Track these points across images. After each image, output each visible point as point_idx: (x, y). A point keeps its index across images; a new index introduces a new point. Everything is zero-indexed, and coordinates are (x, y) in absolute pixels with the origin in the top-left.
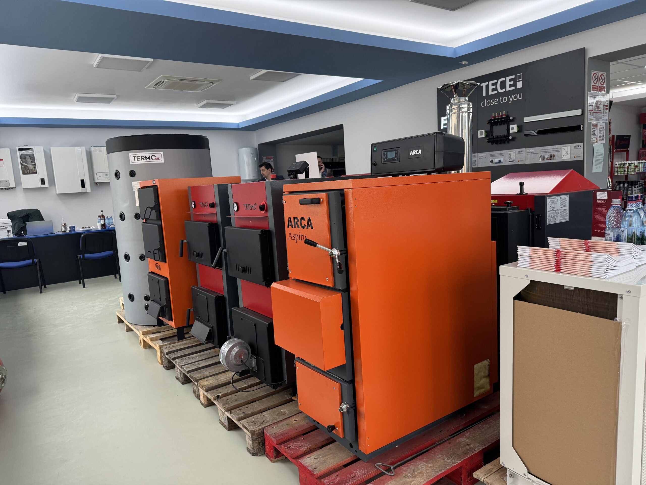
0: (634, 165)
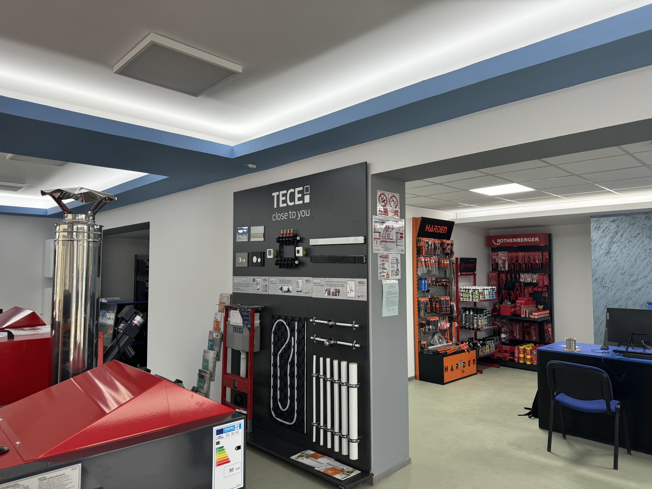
0: (478, 291)
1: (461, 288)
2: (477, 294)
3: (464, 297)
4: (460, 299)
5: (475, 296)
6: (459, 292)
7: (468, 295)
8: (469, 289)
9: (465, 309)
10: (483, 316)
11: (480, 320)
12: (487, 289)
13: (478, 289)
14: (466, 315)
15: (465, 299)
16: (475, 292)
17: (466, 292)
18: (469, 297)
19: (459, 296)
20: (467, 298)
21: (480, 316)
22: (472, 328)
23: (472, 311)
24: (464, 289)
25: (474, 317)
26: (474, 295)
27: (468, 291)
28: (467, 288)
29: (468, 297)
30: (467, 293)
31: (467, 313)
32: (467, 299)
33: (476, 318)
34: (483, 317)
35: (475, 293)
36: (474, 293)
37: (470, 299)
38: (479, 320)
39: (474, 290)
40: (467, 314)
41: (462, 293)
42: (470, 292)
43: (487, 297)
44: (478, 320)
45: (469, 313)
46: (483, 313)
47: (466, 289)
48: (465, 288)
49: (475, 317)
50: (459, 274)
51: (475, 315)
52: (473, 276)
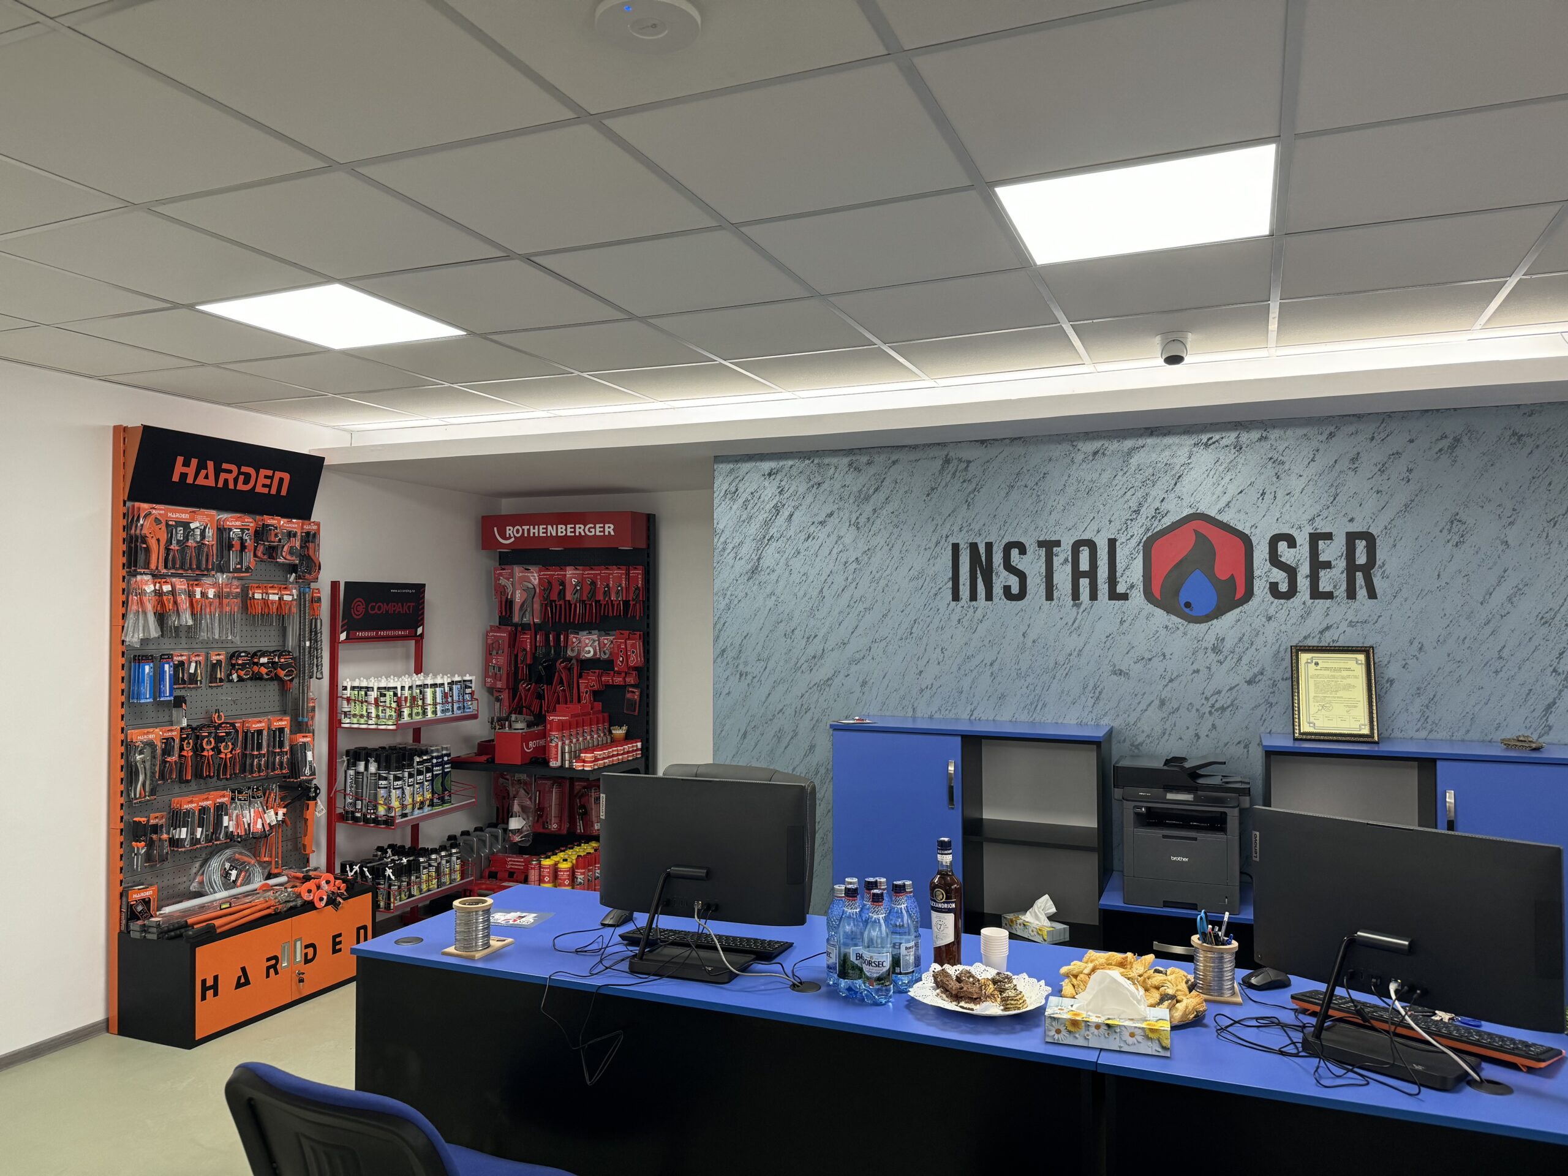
1: (345, 684)
2: (391, 704)
3: (355, 715)
4: (340, 722)
5: (384, 711)
6: (340, 699)
7: (365, 708)
8: (368, 689)
9: (356, 756)
10: (411, 776)
11: (394, 789)
12: (434, 686)
13: (396, 688)
14: (357, 773)
15: (355, 720)
16: (385, 695)
17: (360, 699)
18: (369, 716)
19: (339, 711)
20: (362, 716)
21: (397, 778)
22: (373, 816)
23: (375, 761)
24: (353, 688)
25: (379, 780)
26: (381, 708)
27: (366, 695)
28: (364, 684)
29: (364, 713)
30: (362, 703)
31: (361, 766)
32: (362, 721)
33: (384, 782)
34: (411, 780)
35: (385, 702)
36: (382, 699)
37: (370, 722)
38: (394, 791)
39: (382, 691)
40: (359, 773)
41: (348, 700)
42: (373, 695)
43: (435, 712)
44: (390, 792)
45: (366, 768)
46: (411, 766)
47: (360, 688)
48: (356, 684)
49: (381, 782)
50: (343, 636)
51: (383, 773)
52: (412, 643)
